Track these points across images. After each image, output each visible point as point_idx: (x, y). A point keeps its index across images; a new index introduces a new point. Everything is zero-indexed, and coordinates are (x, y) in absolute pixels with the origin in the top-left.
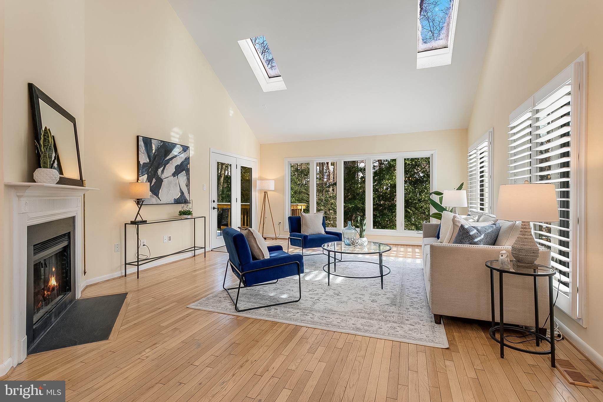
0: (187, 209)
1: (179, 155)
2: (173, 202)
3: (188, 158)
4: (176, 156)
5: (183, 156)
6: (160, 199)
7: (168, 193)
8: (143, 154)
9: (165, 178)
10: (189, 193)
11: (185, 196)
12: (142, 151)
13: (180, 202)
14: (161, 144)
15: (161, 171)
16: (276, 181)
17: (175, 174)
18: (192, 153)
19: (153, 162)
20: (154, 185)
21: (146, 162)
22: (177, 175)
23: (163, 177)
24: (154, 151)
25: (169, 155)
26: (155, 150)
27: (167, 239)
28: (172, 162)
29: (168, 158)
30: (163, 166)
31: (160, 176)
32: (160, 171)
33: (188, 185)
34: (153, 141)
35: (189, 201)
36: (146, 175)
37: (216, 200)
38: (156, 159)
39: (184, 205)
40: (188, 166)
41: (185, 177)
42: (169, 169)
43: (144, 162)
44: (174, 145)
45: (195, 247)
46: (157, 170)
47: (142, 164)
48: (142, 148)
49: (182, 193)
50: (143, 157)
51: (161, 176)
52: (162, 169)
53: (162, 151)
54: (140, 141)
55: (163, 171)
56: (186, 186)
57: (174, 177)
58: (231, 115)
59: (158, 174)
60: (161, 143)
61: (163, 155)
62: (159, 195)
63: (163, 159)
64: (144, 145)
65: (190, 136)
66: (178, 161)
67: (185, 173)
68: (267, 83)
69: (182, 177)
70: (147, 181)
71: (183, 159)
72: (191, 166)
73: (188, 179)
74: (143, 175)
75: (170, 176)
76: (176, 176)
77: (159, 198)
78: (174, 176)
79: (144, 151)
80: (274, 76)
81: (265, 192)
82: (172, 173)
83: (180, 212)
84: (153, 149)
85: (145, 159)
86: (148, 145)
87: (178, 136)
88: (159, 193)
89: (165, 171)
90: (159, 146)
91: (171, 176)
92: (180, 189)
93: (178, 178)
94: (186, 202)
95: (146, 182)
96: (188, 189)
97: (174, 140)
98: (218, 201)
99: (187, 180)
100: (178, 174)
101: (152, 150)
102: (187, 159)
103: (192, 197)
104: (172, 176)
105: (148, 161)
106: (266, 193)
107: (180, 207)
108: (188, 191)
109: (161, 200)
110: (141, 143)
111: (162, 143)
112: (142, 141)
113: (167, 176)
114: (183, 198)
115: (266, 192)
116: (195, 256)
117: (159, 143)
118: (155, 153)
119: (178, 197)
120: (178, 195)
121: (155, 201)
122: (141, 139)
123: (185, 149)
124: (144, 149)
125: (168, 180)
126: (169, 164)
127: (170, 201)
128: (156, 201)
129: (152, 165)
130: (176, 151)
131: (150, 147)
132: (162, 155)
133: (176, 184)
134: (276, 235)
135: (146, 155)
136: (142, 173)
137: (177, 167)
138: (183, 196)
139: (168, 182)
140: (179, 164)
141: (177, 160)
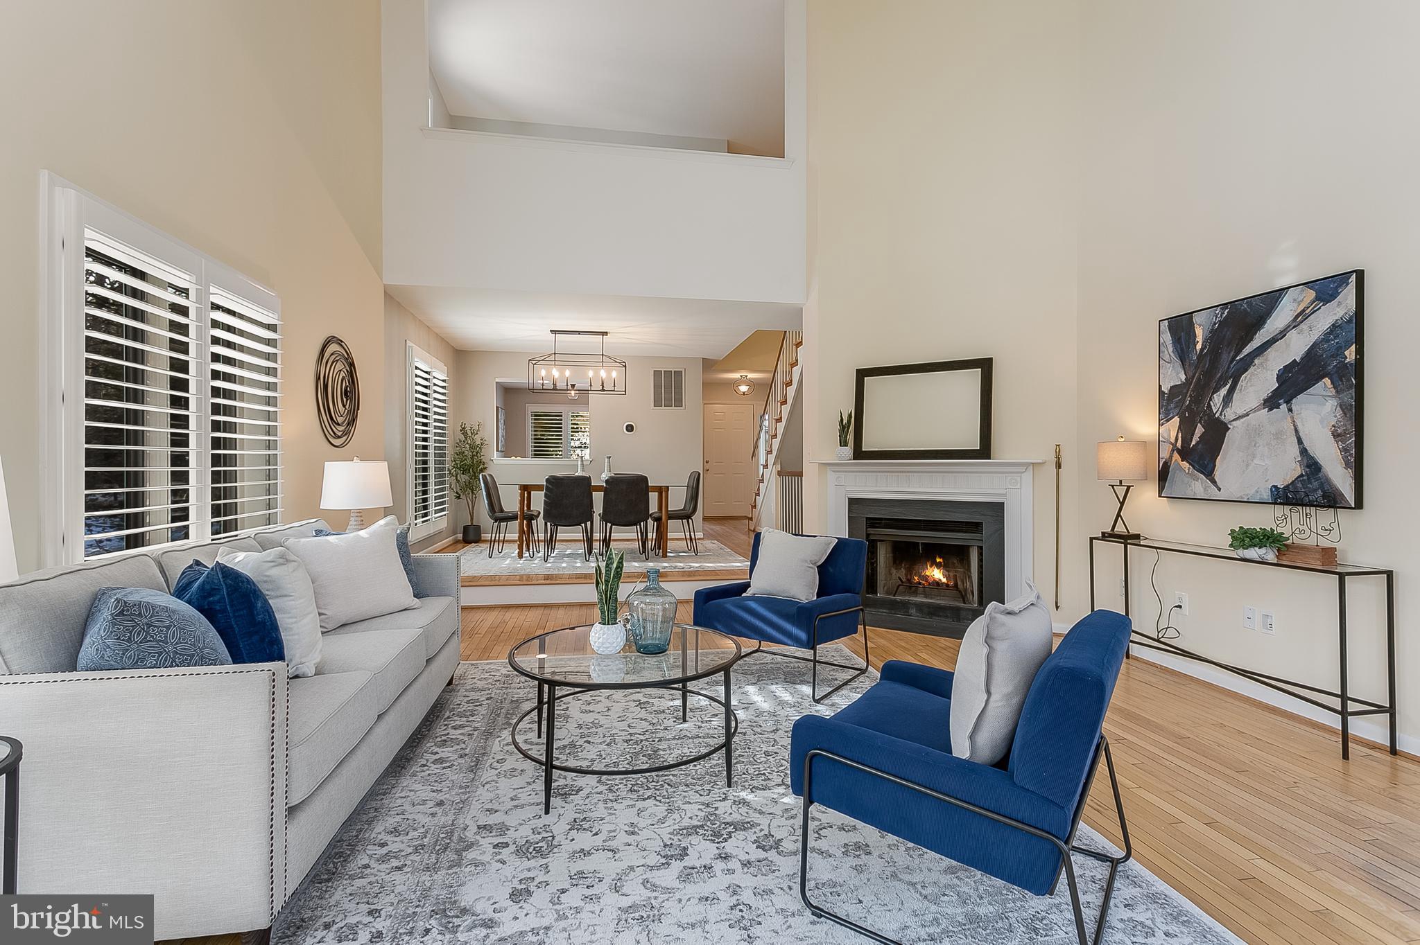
1: (1295, 324)
2: (1266, 496)
3: (1348, 322)
4: (1281, 334)
5: (1320, 318)
6: (1217, 486)
7: (1247, 466)
8: (1169, 365)
9: (1233, 420)
11: (1327, 480)
12: (1167, 358)
13: (1300, 500)
14: (1225, 315)
15: (1223, 400)
17: (1279, 399)
19: (1198, 379)
20: (1197, 443)
21: (1177, 384)
22: (1288, 402)
23: (1229, 414)
24: (1199, 347)
25: (1252, 340)
26: (1203, 342)
28: (1267, 359)
29: (1249, 349)
30: (1230, 382)
31: (1216, 416)
32: (1218, 398)
34: (1197, 317)
36: (1177, 419)
40: (1350, 351)
41: (1330, 405)
42: (1253, 385)
43: (1172, 384)
44: (1274, 299)
46: (1209, 398)
47: (1165, 392)
48: (1168, 351)
49: (1312, 466)
50: (1169, 373)
51: (1221, 414)
52: (1224, 391)
53: (1225, 336)
54: (1163, 333)
55: (1228, 400)
56: (1336, 437)
57: (1272, 411)
59: (1213, 407)
60: (1222, 314)
61: (1231, 348)
62: (1216, 472)
63: (1228, 361)
64: (1173, 339)
66: (1291, 350)
67: (1331, 386)
69: (1317, 402)
70: (1180, 435)
71: (1318, 335)
73: (1349, 408)
74: (1168, 421)
75: (1255, 410)
76: (1284, 406)
77: (1214, 482)
78: (1275, 407)
79: (1172, 354)
82: (1265, 396)
84: (1197, 339)
85: (1175, 374)
86: (1184, 335)
88: (1215, 466)
89: (1235, 396)
90: (1215, 324)
91: (1261, 410)
92: (1303, 451)
93: (1290, 410)
96: (1346, 451)
99: (1339, 413)
100: (1293, 398)
101: (1196, 344)
102: (1343, 327)
104: (1263, 406)
105: (1184, 377)
108: (1344, 457)
109: (1219, 490)
110: (1165, 337)
111: (1226, 311)
112: (1168, 330)
113: (1240, 412)
114: (1313, 485)
117: (1216, 316)
118: (1202, 350)
119: (1288, 481)
120: (1287, 476)
121: (1202, 489)
122: (1163, 326)
123: (1332, 287)
124: (1171, 349)
125: (1249, 426)
126: (1252, 369)
127: (1256, 491)
128: (1205, 490)
129: (1193, 387)
131: (1190, 338)
132: (1228, 349)
133: (1278, 435)
135: (1178, 363)
136: (1170, 412)
137: (1288, 371)
138: (1318, 478)
139: (1248, 431)
140: (1296, 361)
141: (1288, 346)
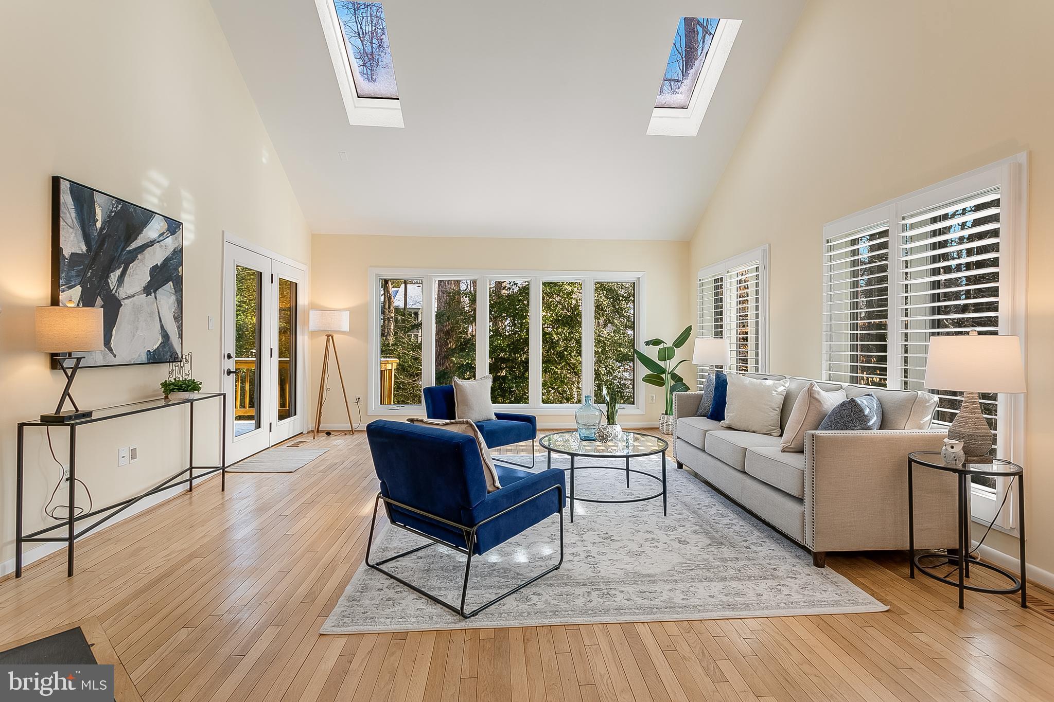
0: (179, 376)
1: (158, 240)
2: (144, 359)
3: (180, 251)
4: (151, 243)
5: (170, 243)
6: (113, 353)
7: (134, 336)
8: (71, 230)
9: (126, 298)
10: (181, 336)
11: (172, 345)
12: (69, 221)
13: (161, 359)
14: (119, 209)
15: (116, 279)
16: (353, 312)
17: (151, 288)
18: (188, 236)
19: (97, 254)
21: (78, 252)
22: (155, 292)
23: (122, 293)
24: (99, 225)
25: (135, 239)
26: (103, 223)
27: (127, 454)
28: (144, 257)
29: (134, 245)
30: (123, 266)
31: (113, 292)
32: (114, 277)
33: (178, 318)
34: (98, 198)
35: (180, 356)
36: (78, 289)
37: (233, 354)
38: (105, 246)
39: (174, 368)
40: (180, 269)
41: (173, 298)
42: (136, 274)
43: (73, 251)
44: (148, 215)
45: (191, 468)
46: (108, 277)
47: (67, 257)
48: (70, 214)
49: (166, 336)
50: (71, 239)
51: (116, 292)
52: (118, 272)
53: (119, 226)
54: (64, 193)
55: (121, 280)
56: (175, 318)
57: (147, 296)
58: (264, 160)
59: (110, 284)
60: (117, 206)
61: (122, 238)
62: (112, 342)
63: (121, 248)
64: (74, 205)
65: (185, 194)
66: (156, 257)
67: (173, 287)
68: (355, 107)
69: (166, 295)
70: (81, 305)
71: (168, 253)
72: (187, 271)
73: (180, 303)
74: (70, 288)
75: (138, 293)
76: (153, 294)
77: (111, 350)
78: (148, 294)
79: (74, 220)
80: (370, 96)
81: (328, 336)
82: (143, 284)
83: (165, 385)
84: (97, 217)
85: (76, 242)
86: (85, 206)
87: (158, 192)
88: (112, 336)
89: (126, 279)
90: (112, 212)
91: (141, 294)
92: (162, 327)
93: (156, 298)
94: (174, 358)
95: (78, 305)
96: (178, 327)
97: (150, 202)
98: (239, 354)
99: (176, 305)
100: (157, 289)
101: (96, 221)
102: (178, 253)
103: (187, 347)
104: (142, 292)
105: (84, 248)
106: (330, 337)
107: (163, 373)
108: (178, 332)
109: (115, 356)
110: (66, 198)
111: (120, 206)
112: (68, 192)
113: (130, 293)
114: (167, 349)
115: (330, 335)
116: (191, 490)
117: (113, 206)
118: (102, 229)
119: (155, 347)
120: (155, 343)
121: (101, 357)
122: (65, 186)
123: (174, 226)
124: (74, 215)
125: (134, 304)
126: (136, 262)
127: (137, 355)
128: (104, 357)
129: (94, 259)
130: (154, 229)
131: (91, 213)
132: (120, 238)
133: (151, 315)
134: (353, 425)
135: (80, 232)
136: (68, 281)
137: (155, 270)
138: (168, 345)
139: (133, 308)
140: (159, 265)
141: (154, 253)
